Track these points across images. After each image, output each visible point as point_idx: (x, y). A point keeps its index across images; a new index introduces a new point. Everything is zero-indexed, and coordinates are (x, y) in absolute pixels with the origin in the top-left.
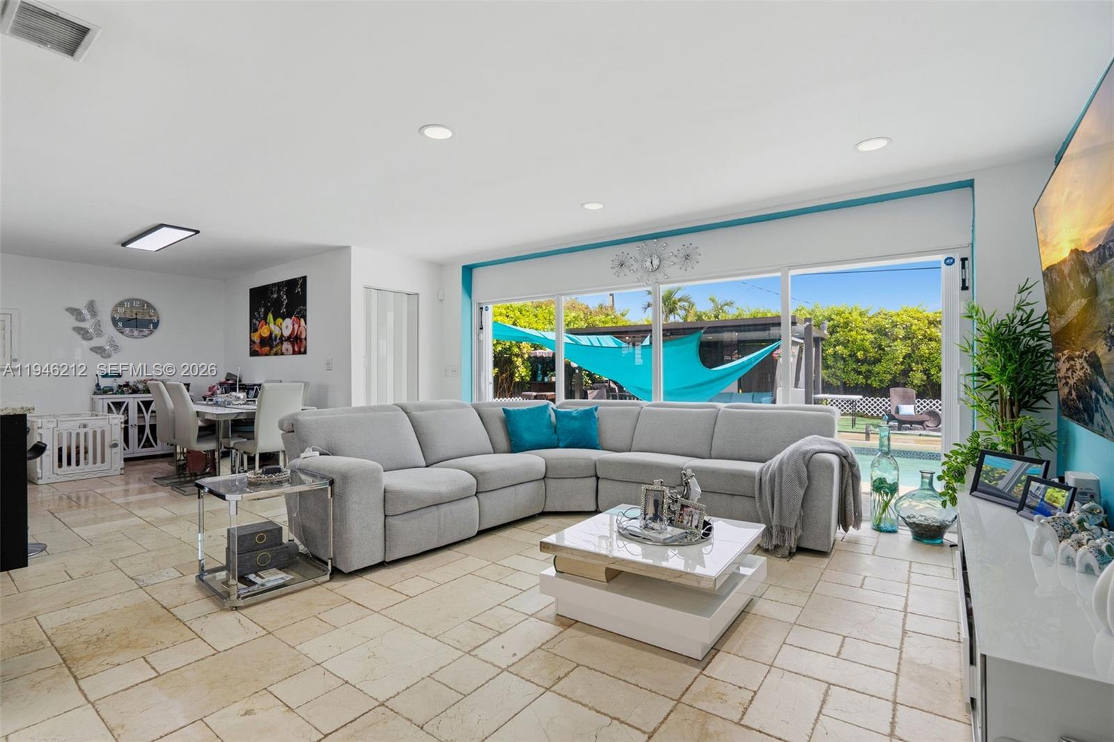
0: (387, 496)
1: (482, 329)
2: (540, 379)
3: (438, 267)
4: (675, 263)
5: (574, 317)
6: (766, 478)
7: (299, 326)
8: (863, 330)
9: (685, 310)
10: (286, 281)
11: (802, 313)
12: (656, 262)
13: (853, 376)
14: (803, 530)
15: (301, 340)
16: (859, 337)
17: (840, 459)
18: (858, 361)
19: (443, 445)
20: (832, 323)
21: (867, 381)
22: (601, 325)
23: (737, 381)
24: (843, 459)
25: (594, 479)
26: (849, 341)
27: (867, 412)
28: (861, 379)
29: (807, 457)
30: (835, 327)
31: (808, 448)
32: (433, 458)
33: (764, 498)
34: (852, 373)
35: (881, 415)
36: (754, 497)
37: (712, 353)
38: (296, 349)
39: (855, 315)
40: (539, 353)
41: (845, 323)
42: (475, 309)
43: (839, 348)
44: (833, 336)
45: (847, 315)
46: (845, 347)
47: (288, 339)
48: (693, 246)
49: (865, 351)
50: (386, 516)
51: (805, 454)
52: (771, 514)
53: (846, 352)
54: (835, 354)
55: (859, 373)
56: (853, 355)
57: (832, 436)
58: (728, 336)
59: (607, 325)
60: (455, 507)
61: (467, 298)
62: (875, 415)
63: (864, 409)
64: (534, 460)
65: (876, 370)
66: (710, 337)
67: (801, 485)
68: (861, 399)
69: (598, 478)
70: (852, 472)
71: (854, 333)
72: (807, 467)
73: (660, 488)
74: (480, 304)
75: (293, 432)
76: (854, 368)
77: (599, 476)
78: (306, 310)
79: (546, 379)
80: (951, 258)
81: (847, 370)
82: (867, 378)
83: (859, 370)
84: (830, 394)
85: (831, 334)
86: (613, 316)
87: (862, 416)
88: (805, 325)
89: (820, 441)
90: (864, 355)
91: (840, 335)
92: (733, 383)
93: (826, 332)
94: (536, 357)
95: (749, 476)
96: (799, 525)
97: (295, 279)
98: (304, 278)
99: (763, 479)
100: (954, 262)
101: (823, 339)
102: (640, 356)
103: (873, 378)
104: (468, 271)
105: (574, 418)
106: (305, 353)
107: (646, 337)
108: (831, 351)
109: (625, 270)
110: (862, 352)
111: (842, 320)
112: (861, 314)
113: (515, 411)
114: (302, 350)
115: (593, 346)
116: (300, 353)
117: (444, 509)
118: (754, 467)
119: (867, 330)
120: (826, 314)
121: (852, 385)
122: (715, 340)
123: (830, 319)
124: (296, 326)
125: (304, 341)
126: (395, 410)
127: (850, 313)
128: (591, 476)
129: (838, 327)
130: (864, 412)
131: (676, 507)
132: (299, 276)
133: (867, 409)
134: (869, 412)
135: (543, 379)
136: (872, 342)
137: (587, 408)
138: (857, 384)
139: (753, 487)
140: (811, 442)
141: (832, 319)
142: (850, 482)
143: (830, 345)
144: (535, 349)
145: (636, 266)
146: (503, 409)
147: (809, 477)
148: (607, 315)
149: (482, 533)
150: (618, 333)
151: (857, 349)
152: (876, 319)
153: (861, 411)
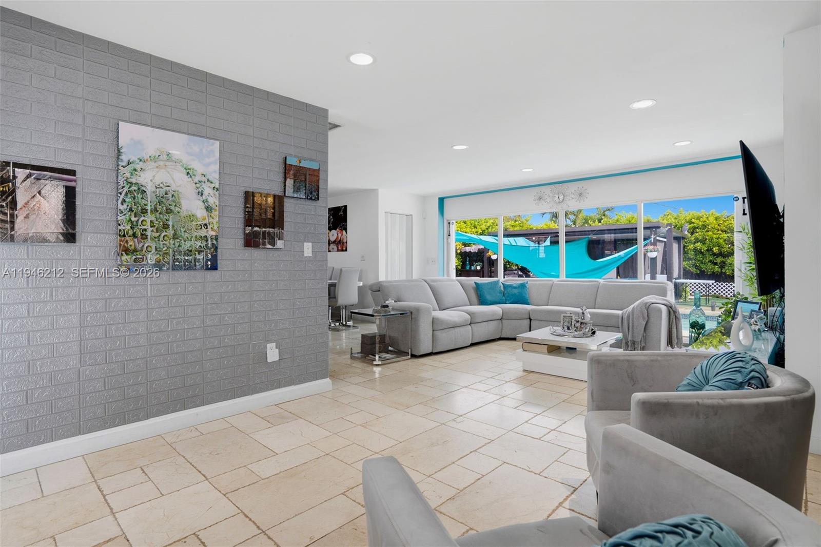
0: (434, 321)
1: (449, 235)
2: (468, 268)
3: (424, 199)
4: (573, 198)
5: (492, 223)
6: (625, 316)
7: (342, 235)
8: (718, 230)
9: (575, 215)
10: (332, 208)
11: (668, 218)
12: (561, 197)
13: (710, 266)
14: (645, 343)
15: (343, 243)
16: (715, 236)
17: (668, 308)
18: (714, 254)
19: (448, 301)
20: (692, 225)
21: (722, 270)
22: (511, 229)
23: (616, 268)
24: (670, 309)
25: (529, 320)
26: (707, 239)
27: (722, 294)
28: (717, 268)
29: (648, 305)
30: (695, 228)
31: (648, 301)
32: (443, 307)
33: (624, 327)
34: (709, 264)
35: (729, 296)
36: (619, 327)
37: (596, 249)
38: (340, 248)
39: (712, 219)
40: (468, 249)
41: (703, 225)
42: (446, 224)
43: (699, 245)
44: (694, 235)
45: (705, 219)
46: (703, 244)
47: (334, 242)
48: (584, 188)
49: (719, 245)
50: (433, 330)
51: (646, 303)
52: (627, 333)
53: (705, 248)
54: (694, 249)
55: (716, 264)
56: (709, 250)
57: (666, 296)
58: (608, 237)
59: (516, 229)
60: (462, 329)
61: (441, 217)
62: (724, 296)
63: (720, 292)
64: (497, 309)
65: (729, 261)
66: (595, 237)
67: (644, 318)
68: (713, 284)
69: (531, 320)
70: (676, 316)
71: (710, 233)
72: (647, 310)
73: (570, 315)
74: (448, 220)
75: (379, 291)
76: (711, 260)
77: (531, 318)
78: (346, 225)
79: (473, 268)
80: (737, 197)
81: (705, 262)
82: (722, 267)
83: (715, 261)
84: (690, 279)
85: (692, 234)
86: (520, 222)
87: (717, 297)
88: (667, 229)
89: (655, 298)
90: (719, 249)
91: (699, 234)
92: (613, 270)
93: (686, 233)
94: (465, 252)
95: (617, 316)
96: (643, 340)
97: (339, 207)
98: (346, 207)
99: (624, 317)
100: (738, 199)
101: (684, 238)
102: (543, 252)
103: (726, 268)
104: (441, 200)
105: (515, 288)
106: (346, 250)
107: (547, 238)
108: (692, 246)
109: (542, 202)
110: (717, 248)
111: (700, 223)
112: (716, 219)
113: (481, 284)
114: (344, 249)
115: (511, 245)
116: (342, 250)
117: (457, 330)
118: (620, 312)
119: (722, 231)
120: (688, 219)
121: (709, 273)
122: (598, 239)
123: (691, 223)
124: (340, 235)
125: (345, 244)
126: (421, 281)
127: (707, 218)
128: (527, 319)
129: (697, 228)
130: (720, 294)
131: (578, 325)
132: (342, 205)
133: (722, 292)
134: (724, 294)
135: (470, 268)
136: (725, 240)
137: (522, 282)
138: (713, 272)
139: (618, 321)
140: (650, 298)
141: (693, 223)
142: (674, 321)
143: (691, 242)
144: (465, 247)
145: (548, 200)
146: (475, 282)
147: (648, 316)
148: (516, 221)
149: (472, 345)
150: (527, 235)
151: (713, 245)
152: (730, 222)
153: (717, 293)
